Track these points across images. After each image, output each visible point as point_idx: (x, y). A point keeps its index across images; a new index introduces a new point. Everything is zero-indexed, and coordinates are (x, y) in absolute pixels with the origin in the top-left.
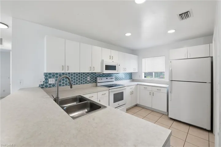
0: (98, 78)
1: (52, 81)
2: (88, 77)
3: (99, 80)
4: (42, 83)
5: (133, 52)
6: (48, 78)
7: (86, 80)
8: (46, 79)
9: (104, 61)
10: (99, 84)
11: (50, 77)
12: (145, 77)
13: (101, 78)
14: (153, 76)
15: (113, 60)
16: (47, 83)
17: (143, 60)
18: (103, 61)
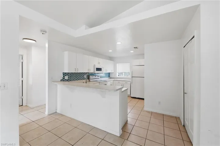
0: (91, 76)
1: (66, 78)
2: (85, 76)
3: (91, 77)
4: (62, 79)
5: (111, 59)
6: (64, 75)
7: (84, 77)
8: (64, 77)
9: (96, 65)
10: (91, 80)
11: (66, 75)
12: (118, 76)
13: (92, 76)
14: (123, 75)
15: (100, 65)
16: (64, 79)
17: (117, 65)
18: (94, 66)
